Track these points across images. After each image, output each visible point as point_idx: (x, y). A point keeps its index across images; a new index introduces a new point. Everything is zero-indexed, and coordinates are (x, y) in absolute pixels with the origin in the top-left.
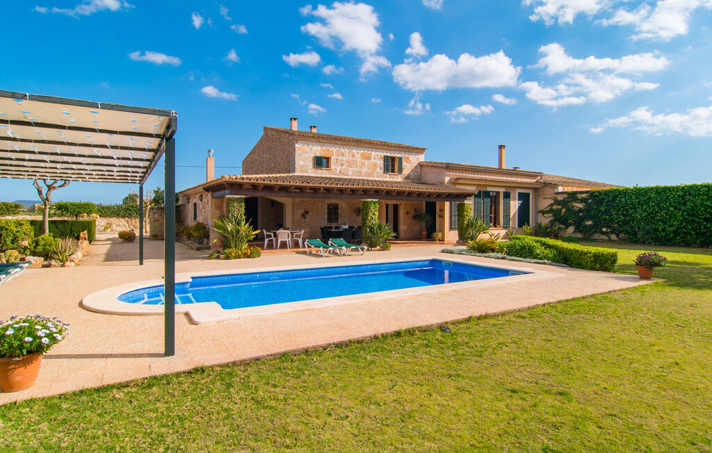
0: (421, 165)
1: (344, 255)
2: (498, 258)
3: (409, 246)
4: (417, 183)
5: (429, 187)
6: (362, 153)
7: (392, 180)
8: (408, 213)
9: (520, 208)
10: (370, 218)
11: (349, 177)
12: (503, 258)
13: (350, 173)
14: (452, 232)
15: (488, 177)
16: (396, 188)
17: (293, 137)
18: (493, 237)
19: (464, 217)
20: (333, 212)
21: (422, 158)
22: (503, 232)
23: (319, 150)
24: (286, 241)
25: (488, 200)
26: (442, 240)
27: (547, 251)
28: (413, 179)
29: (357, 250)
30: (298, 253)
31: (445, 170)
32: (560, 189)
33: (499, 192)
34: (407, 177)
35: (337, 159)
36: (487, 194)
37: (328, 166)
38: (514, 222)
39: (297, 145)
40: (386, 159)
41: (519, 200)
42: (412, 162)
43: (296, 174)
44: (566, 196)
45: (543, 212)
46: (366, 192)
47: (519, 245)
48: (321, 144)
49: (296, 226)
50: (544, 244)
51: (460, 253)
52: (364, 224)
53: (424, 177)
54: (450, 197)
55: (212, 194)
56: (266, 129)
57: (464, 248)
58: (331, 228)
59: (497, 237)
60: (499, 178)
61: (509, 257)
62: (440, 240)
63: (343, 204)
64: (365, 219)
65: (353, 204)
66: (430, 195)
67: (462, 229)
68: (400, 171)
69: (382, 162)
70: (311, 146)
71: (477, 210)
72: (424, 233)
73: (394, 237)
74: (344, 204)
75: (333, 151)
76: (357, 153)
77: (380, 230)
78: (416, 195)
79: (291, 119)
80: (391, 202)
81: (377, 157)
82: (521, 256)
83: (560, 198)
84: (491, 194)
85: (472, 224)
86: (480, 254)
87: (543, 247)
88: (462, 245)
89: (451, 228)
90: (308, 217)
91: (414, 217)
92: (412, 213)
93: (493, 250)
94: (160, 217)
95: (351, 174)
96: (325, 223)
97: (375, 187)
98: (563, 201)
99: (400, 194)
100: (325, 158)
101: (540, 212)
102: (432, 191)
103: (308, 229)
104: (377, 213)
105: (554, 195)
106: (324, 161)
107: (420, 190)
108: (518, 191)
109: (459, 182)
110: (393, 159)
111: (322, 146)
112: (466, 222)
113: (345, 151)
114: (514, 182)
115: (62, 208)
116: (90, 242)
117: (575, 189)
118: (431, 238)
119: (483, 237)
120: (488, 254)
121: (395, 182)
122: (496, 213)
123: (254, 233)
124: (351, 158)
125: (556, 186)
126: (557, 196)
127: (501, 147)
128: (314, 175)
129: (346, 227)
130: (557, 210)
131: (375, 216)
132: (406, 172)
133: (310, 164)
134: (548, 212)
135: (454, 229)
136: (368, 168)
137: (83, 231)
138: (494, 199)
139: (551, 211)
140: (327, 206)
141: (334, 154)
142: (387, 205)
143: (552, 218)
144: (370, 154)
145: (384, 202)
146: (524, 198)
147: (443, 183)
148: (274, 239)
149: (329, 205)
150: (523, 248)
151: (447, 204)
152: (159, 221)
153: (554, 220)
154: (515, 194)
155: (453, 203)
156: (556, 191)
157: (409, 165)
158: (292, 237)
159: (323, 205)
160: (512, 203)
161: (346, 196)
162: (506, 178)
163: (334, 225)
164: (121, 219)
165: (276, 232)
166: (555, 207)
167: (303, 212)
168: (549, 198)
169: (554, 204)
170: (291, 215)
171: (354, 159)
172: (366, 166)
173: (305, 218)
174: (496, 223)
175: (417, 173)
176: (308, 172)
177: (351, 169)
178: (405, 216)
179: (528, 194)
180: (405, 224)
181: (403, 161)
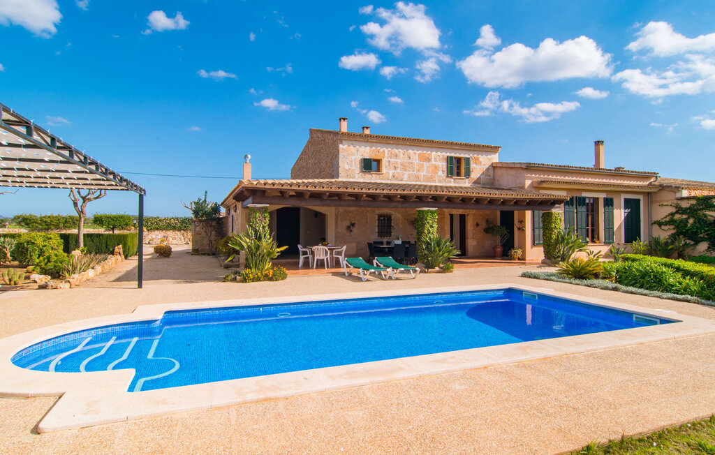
0: (494, 167)
1: (390, 278)
2: (606, 288)
3: (478, 267)
4: (489, 188)
5: (503, 192)
6: (420, 154)
7: (457, 185)
8: (478, 225)
9: (627, 219)
10: (426, 231)
11: (404, 183)
12: (615, 289)
13: (406, 178)
14: (535, 249)
15: (582, 179)
16: (460, 194)
17: (338, 136)
18: (592, 256)
19: (551, 230)
20: (385, 225)
21: (495, 158)
22: (605, 249)
23: (366, 151)
24: (323, 260)
25: (584, 209)
26: (522, 259)
27: (687, 280)
28: (483, 184)
29: (408, 272)
30: (335, 274)
31: (525, 171)
32: (685, 193)
33: (598, 198)
34: (477, 182)
35: (389, 162)
36: (581, 201)
37: (378, 170)
38: (619, 236)
39: (341, 146)
40: (450, 160)
41: (625, 208)
42: (483, 163)
43: (340, 179)
44: (694, 202)
45: (660, 224)
46: (421, 199)
47: (637, 270)
48: (370, 144)
49: (340, 241)
50: (678, 269)
51: (548, 278)
52: (419, 239)
53: (498, 181)
54: (532, 204)
55: (242, 204)
56: (312, 131)
57: (553, 270)
58: (382, 243)
59: (598, 255)
60: (597, 180)
61: (624, 288)
62: (519, 259)
63: (397, 214)
64: (420, 233)
65: (409, 215)
66: (505, 202)
67: (549, 245)
68: (468, 174)
69: (445, 164)
70: (357, 147)
71: (568, 221)
72: (499, 250)
73: (457, 255)
74: (399, 215)
75: (385, 153)
76: (414, 153)
77: (438, 246)
78: (486, 202)
79: (340, 119)
80: (457, 212)
81: (438, 159)
82: (641, 287)
83: (685, 205)
84: (587, 201)
85: (563, 238)
86: (577, 281)
87: (679, 275)
88: (549, 266)
89: (534, 244)
90: (355, 230)
91: (486, 230)
92: (483, 225)
93: (596, 276)
94: (202, 230)
95: (406, 180)
96: (374, 237)
97: (432, 193)
98: (689, 208)
99: (465, 201)
100: (375, 160)
101: (655, 223)
102: (508, 196)
103: (355, 245)
104: (435, 226)
105: (675, 202)
106: (374, 164)
107: (491, 196)
108: (623, 197)
109: (545, 185)
110: (459, 160)
111: (371, 147)
112: (554, 237)
113: (399, 151)
114: (618, 185)
115: (98, 221)
116: (126, 257)
117: (706, 193)
118: (507, 256)
119: (580, 256)
120: (589, 282)
121: (461, 187)
122: (595, 224)
123: (279, 250)
124: (406, 160)
125: (678, 189)
126: (679, 202)
127: (598, 143)
128: (361, 180)
129: (399, 242)
130: (681, 221)
131: (432, 229)
132: (475, 175)
133: (357, 167)
134: (666, 223)
135: (538, 245)
136: (428, 172)
137: (118, 245)
138: (592, 207)
139: (671, 222)
140: (377, 217)
141: (386, 155)
142: (452, 216)
143: (673, 232)
144: (430, 154)
145: (447, 211)
146: (633, 206)
147: (523, 188)
148: (311, 257)
149: (380, 216)
150: (645, 275)
151: (528, 214)
152: (200, 234)
153: (678, 234)
154: (620, 201)
155: (536, 212)
156: (678, 195)
157: (478, 167)
158: (331, 254)
159: (372, 215)
160: (616, 212)
161: (396, 204)
162: (608, 181)
163: (385, 240)
164: (177, 232)
165: (314, 248)
166: (677, 217)
167: (348, 224)
168: (667, 205)
169: (677, 212)
170: (334, 228)
171: (410, 161)
172: (425, 168)
173: (351, 231)
174: (594, 237)
175: (490, 176)
176: (354, 177)
177: (406, 173)
178: (474, 229)
179: (638, 201)
180: (474, 238)
181: (471, 162)
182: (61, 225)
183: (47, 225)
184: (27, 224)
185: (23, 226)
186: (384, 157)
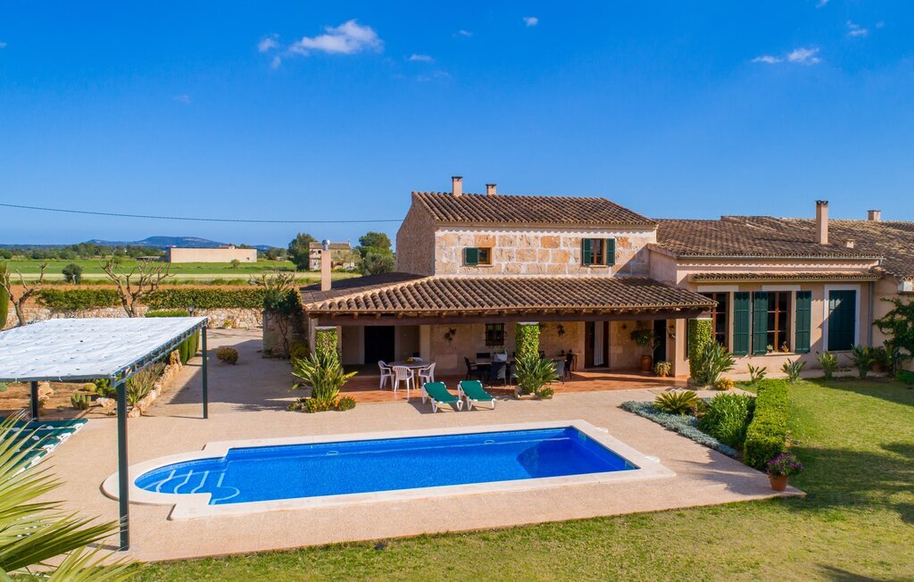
0: (648, 251)
6: (543, 237)
8: (625, 327)
10: (524, 350)
11: (522, 277)
13: (523, 270)
15: (764, 266)
17: (434, 221)
18: (755, 374)
21: (651, 238)
23: (470, 238)
28: (634, 273)
31: (678, 262)
32: (906, 287)
33: (788, 292)
35: (502, 250)
36: (761, 297)
37: (488, 261)
39: (439, 234)
40: (586, 244)
42: (634, 244)
43: (437, 277)
45: (881, 325)
48: (475, 229)
49: (436, 352)
53: (654, 269)
56: (414, 198)
60: (788, 266)
64: (518, 351)
68: (611, 261)
69: (579, 249)
70: (461, 232)
72: (646, 361)
75: (495, 238)
76: (536, 236)
79: (453, 179)
81: (570, 241)
83: (905, 302)
90: (455, 338)
92: (633, 327)
94: (276, 325)
95: (524, 272)
96: (481, 348)
98: (909, 307)
100: (482, 250)
101: (874, 323)
103: (455, 356)
104: (536, 342)
105: (897, 297)
106: (481, 254)
108: (829, 288)
110: (600, 243)
111: (478, 231)
113: (515, 235)
121: (601, 279)
122: (784, 326)
123: (346, 377)
124: (525, 247)
125: (899, 280)
126: (900, 298)
127: (819, 204)
128: (464, 277)
129: (504, 357)
130: (901, 323)
131: (532, 347)
132: (622, 260)
133: (458, 260)
134: (887, 325)
136: (554, 260)
139: (891, 324)
141: (497, 242)
143: (891, 337)
144: (558, 237)
146: (843, 298)
147: (675, 283)
148: (392, 376)
151: (680, 322)
152: (273, 330)
153: (894, 341)
154: (822, 293)
156: (899, 288)
157: (627, 251)
164: (246, 310)
165: (394, 367)
166: (898, 317)
167: (448, 331)
168: (888, 300)
169: (897, 312)
170: (429, 336)
171: (530, 248)
172: (551, 256)
173: (451, 339)
174: (782, 342)
175: (643, 261)
176: (455, 273)
177: (525, 263)
178: (620, 333)
179: (854, 292)
180: (619, 345)
181: (616, 245)
182: (93, 302)
183: (74, 303)
184: (48, 302)
185: (43, 304)
186: (495, 245)
